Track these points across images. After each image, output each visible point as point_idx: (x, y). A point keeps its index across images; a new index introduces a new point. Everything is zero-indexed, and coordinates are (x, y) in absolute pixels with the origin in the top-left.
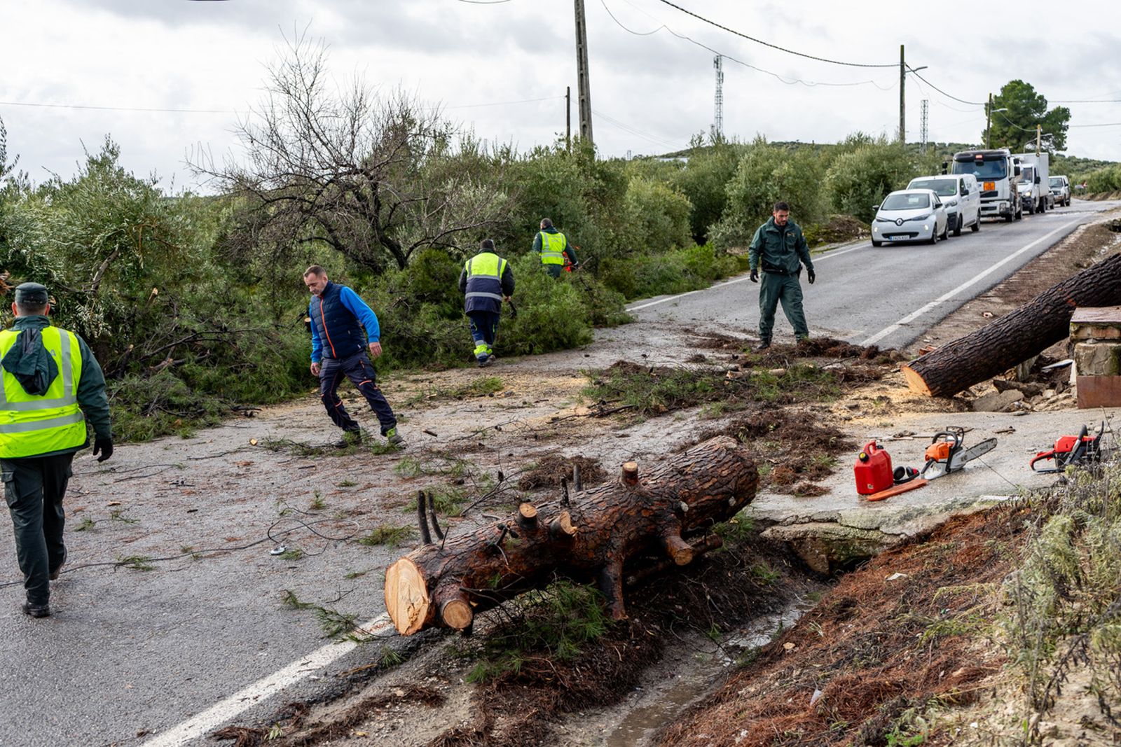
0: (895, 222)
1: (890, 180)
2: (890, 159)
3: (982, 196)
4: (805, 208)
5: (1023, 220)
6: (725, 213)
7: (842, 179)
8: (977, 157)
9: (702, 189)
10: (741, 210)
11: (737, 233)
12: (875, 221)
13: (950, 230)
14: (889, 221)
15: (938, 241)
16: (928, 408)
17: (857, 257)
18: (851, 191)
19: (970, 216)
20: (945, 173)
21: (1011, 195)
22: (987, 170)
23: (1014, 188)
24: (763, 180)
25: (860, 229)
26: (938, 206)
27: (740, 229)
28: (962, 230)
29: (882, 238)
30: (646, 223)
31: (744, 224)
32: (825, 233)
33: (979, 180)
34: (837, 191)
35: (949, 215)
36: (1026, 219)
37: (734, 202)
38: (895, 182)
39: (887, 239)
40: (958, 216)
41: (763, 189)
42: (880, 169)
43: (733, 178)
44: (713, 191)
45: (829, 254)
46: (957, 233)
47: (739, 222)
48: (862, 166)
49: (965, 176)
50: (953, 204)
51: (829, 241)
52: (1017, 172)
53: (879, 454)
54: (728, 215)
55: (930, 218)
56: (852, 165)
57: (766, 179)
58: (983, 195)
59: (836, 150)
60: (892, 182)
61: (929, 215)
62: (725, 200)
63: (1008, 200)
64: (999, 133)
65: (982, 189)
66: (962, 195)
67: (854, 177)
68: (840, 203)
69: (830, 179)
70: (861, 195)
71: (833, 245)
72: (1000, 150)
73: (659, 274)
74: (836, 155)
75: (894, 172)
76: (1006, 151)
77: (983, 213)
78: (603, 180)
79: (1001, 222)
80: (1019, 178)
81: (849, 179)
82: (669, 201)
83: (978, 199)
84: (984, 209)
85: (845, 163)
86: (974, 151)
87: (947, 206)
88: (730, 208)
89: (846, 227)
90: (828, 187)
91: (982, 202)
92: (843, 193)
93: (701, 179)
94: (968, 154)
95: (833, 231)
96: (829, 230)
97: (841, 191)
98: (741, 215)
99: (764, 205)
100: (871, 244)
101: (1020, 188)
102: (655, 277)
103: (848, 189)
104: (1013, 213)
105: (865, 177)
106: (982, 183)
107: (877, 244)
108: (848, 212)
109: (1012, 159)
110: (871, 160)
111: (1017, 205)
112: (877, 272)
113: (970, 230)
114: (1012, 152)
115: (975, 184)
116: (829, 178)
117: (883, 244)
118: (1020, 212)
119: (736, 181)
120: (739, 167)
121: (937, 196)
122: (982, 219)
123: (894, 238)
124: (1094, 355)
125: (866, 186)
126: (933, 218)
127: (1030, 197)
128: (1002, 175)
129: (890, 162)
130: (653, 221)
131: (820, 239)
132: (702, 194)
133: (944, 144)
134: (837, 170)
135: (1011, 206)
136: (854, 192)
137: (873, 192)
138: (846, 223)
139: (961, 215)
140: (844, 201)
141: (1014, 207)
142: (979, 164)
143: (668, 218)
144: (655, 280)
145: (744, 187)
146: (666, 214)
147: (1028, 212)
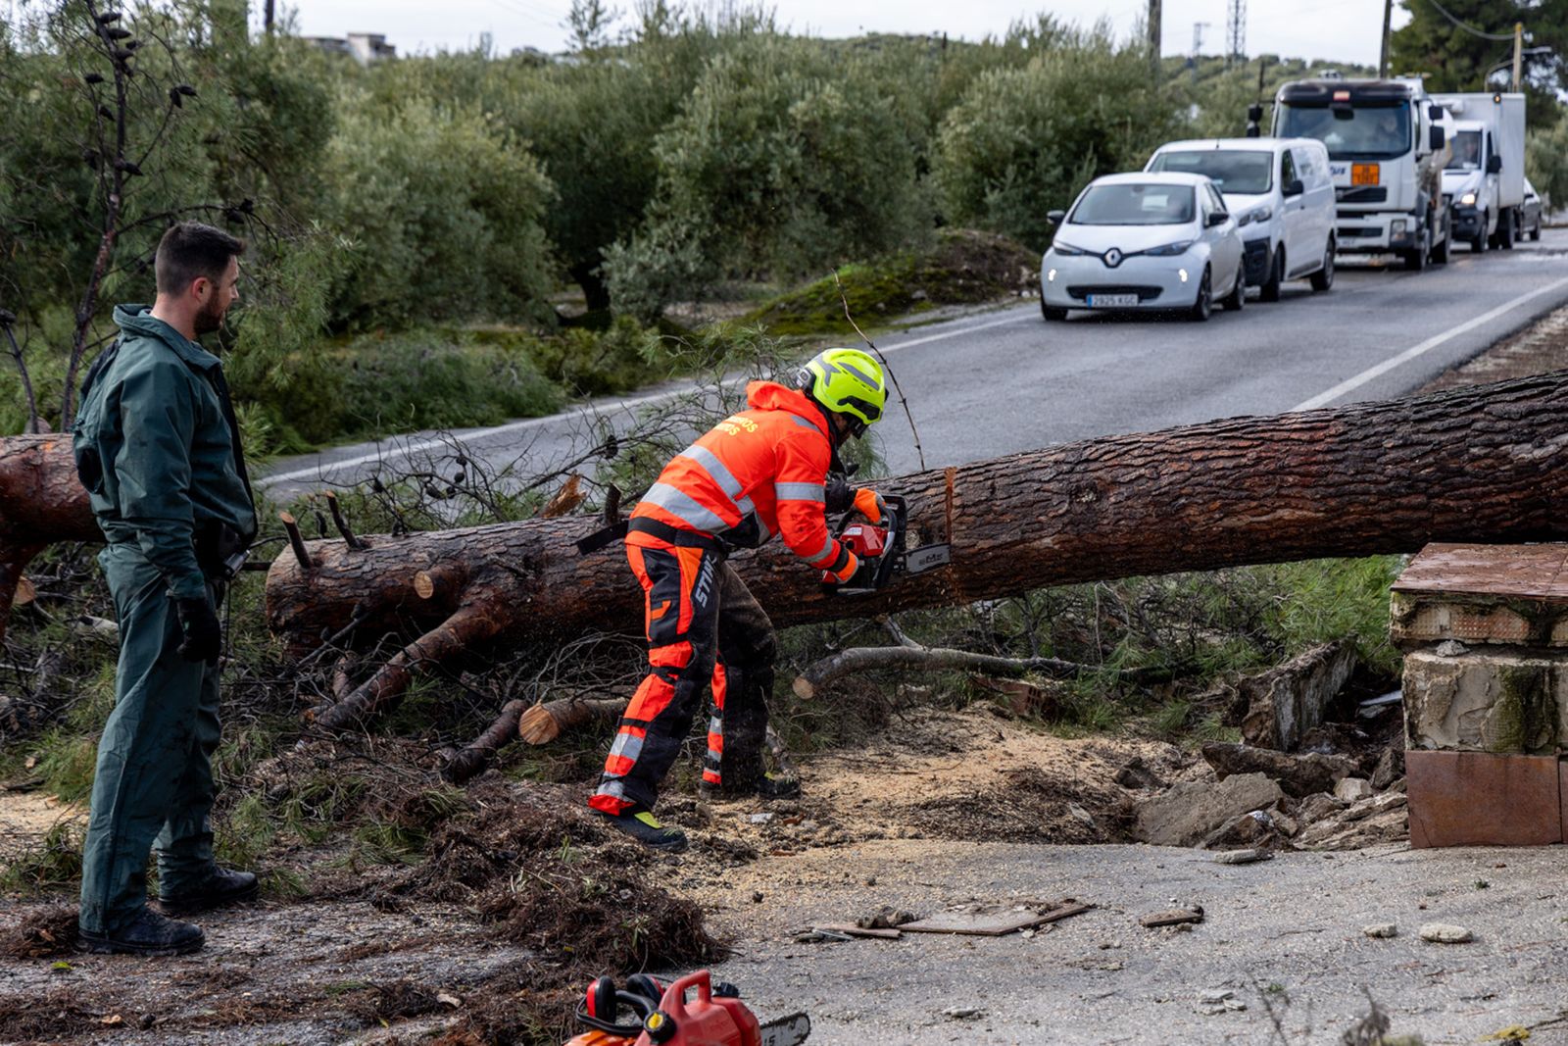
0: (1102, 257)
1: (1112, 146)
2: (1118, 88)
3: (1339, 201)
4: (871, 208)
5: (1450, 266)
6: (653, 213)
7: (988, 138)
8: (1338, 95)
9: (594, 142)
10: (695, 206)
11: (683, 267)
12: (1051, 251)
13: (1249, 284)
14: (1087, 253)
15: (1214, 312)
16: (993, 826)
17: (990, 346)
18: (1011, 170)
19: (1305, 251)
20: (1255, 133)
21: (1420, 199)
22: (1361, 131)
23: (1430, 181)
24: (759, 127)
25: (1025, 271)
26: (1217, 219)
27: (692, 259)
28: (1284, 286)
29: (1066, 300)
30: (418, 228)
31: (704, 243)
32: (932, 277)
33: (1334, 156)
34: (978, 168)
35: (1247, 244)
36: (1464, 264)
37: (678, 184)
38: (1126, 149)
39: (1080, 303)
40: (1273, 248)
41: (756, 153)
42: (1089, 114)
43: (678, 119)
44: (622, 153)
45: (921, 335)
46: (1271, 295)
47: (689, 236)
48: (1044, 104)
49: (1297, 144)
50: (1260, 217)
51: (942, 299)
52: (1437, 139)
53: (717, 1014)
54: (661, 217)
55: (1193, 250)
56: (1015, 101)
57: (767, 124)
58: (1346, 195)
59: (981, 57)
60: (1119, 150)
61: (1192, 243)
62: (654, 178)
63: (1412, 213)
64: (1427, 39)
65: (1346, 180)
66: (1286, 194)
67: (1020, 133)
68: (979, 202)
69: (958, 136)
70: (1036, 180)
71: (950, 310)
72: (1400, 81)
73: (422, 372)
74: (977, 70)
75: (1123, 125)
76: (1414, 85)
77: (1341, 242)
78: (267, 103)
79: (1392, 268)
80: (1442, 156)
81: (1005, 138)
82: (486, 171)
83: (1331, 207)
84: (1345, 232)
85: (998, 93)
86: (1332, 81)
87: (1244, 221)
88: (667, 197)
89: (987, 263)
90: (952, 157)
91: (1341, 214)
92: (990, 175)
93: (594, 113)
94: (1312, 88)
95: (954, 274)
96: (943, 271)
97: (987, 169)
98: (696, 219)
99: (756, 197)
100: (1039, 315)
101: (1448, 182)
102: (408, 380)
103: (1004, 163)
104: (1425, 246)
105: (1050, 133)
106: (1348, 165)
107: (1054, 314)
108: (999, 227)
109: (1425, 106)
110: (1066, 92)
111: (1437, 225)
112: (1022, 392)
113: (1306, 285)
114: (1429, 87)
115: (1324, 165)
116: (954, 130)
117: (1071, 314)
118: (1443, 245)
119: (685, 127)
120: (696, 91)
121: (1218, 193)
122: (1339, 259)
123: (1096, 300)
124: (1455, 691)
125: (1052, 159)
126: (1203, 251)
127: (1473, 207)
128: (1398, 146)
129: (1114, 98)
130: (437, 223)
131: (919, 294)
132: (596, 155)
133: (1301, 64)
134: (976, 111)
135: (1419, 228)
136: (1020, 173)
137: (1068, 175)
138: (989, 252)
139: (1281, 245)
140: (993, 198)
141: (1426, 232)
142: (1343, 113)
143: (480, 218)
144: (405, 389)
145: (705, 143)
146: (475, 204)
147: (1467, 246)
